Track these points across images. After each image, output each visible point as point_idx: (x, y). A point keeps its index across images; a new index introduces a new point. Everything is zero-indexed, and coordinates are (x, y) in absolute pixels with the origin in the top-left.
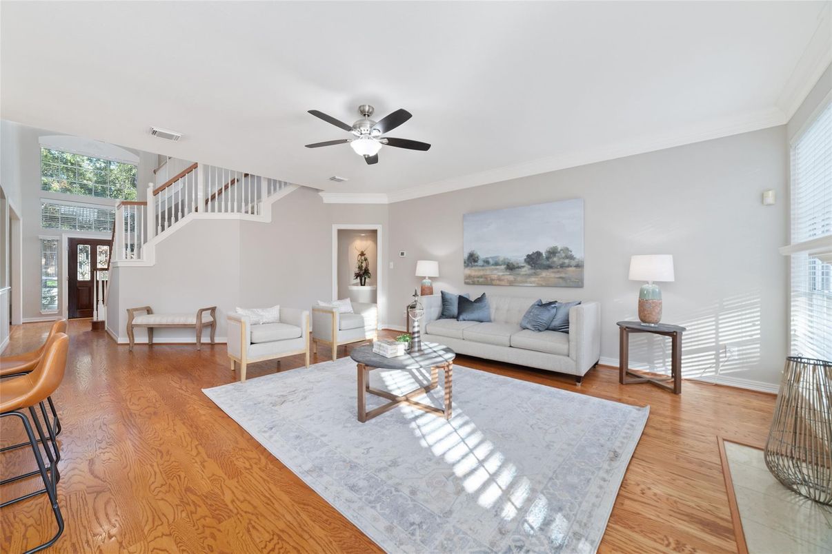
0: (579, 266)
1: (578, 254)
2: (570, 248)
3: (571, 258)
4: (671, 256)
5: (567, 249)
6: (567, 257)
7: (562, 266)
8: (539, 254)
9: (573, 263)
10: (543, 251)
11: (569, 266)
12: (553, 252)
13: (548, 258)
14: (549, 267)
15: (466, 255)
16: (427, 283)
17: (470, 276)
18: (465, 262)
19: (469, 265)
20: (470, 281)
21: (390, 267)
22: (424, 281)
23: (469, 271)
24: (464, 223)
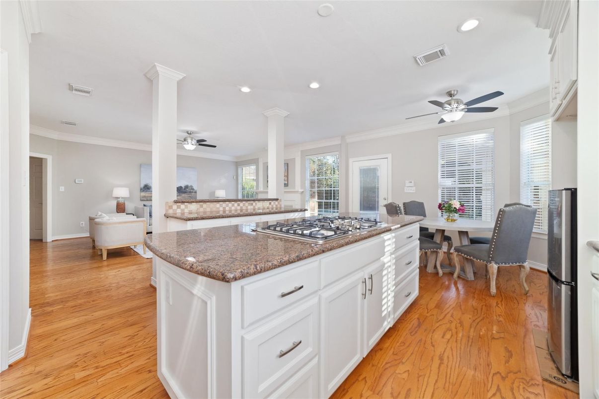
0: (196, 192)
1: (195, 188)
2: (193, 186)
3: (193, 189)
4: (224, 191)
5: (192, 186)
6: (192, 189)
7: (190, 192)
8: (181, 187)
9: (194, 191)
10: (183, 186)
11: (192, 192)
12: (187, 187)
13: (185, 189)
14: (185, 193)
15: (142, 186)
16: (121, 201)
17: (145, 197)
18: (141, 189)
19: (144, 191)
20: (145, 199)
21: (61, 190)
22: (119, 199)
23: (143, 194)
24: (142, 169)
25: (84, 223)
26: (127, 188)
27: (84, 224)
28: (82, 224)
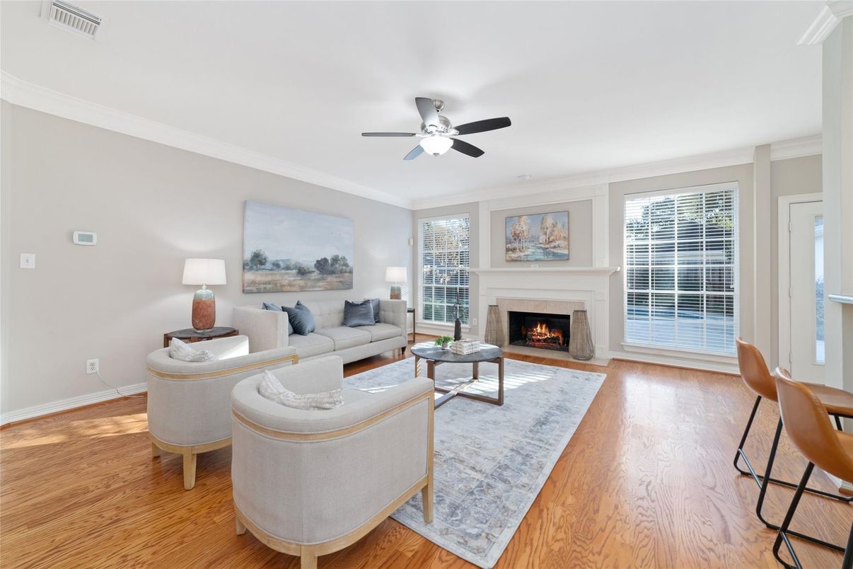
0: (351, 272)
1: (350, 262)
2: (347, 257)
3: (346, 265)
5: (344, 258)
6: (344, 265)
7: (341, 272)
8: (325, 260)
9: (348, 270)
10: (329, 259)
11: (345, 272)
12: (335, 260)
13: (332, 265)
14: (333, 273)
15: (248, 256)
16: (204, 292)
17: (253, 283)
18: (245, 265)
19: (251, 269)
20: (254, 289)
21: (23, 265)
22: (199, 292)
23: (250, 276)
24: (248, 213)
25: (96, 361)
26: (221, 261)
27: (97, 366)
28: (92, 364)
